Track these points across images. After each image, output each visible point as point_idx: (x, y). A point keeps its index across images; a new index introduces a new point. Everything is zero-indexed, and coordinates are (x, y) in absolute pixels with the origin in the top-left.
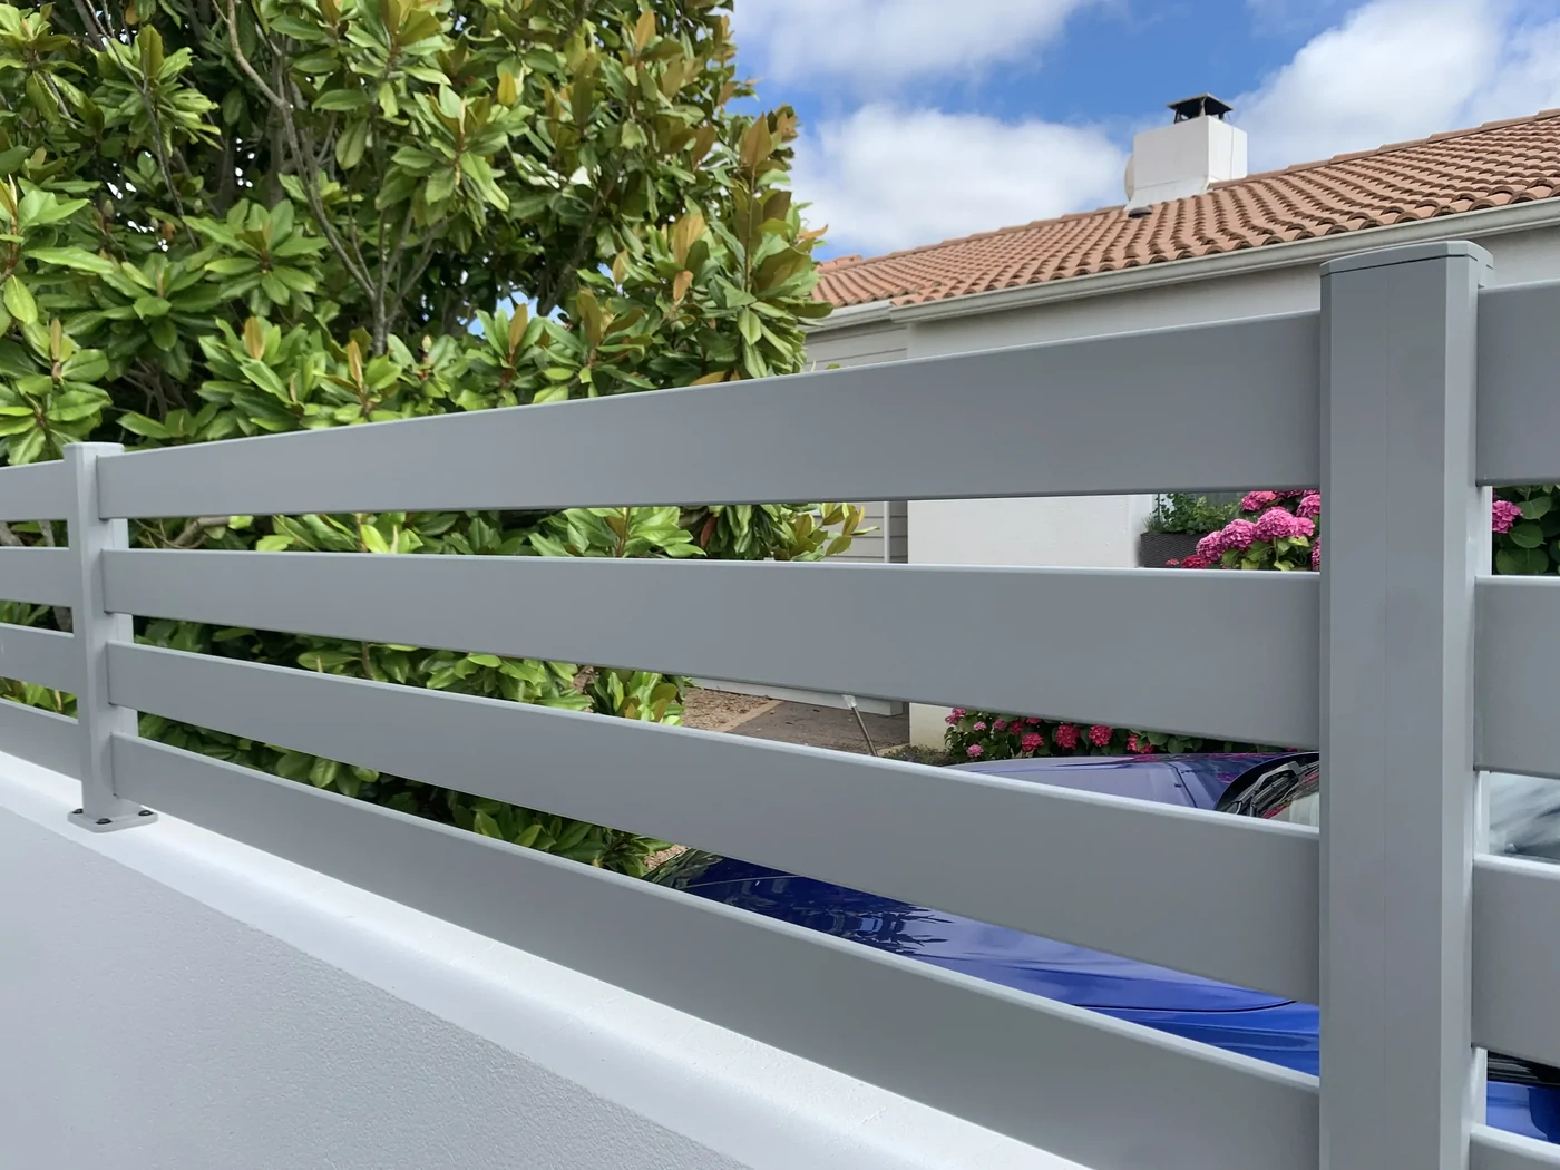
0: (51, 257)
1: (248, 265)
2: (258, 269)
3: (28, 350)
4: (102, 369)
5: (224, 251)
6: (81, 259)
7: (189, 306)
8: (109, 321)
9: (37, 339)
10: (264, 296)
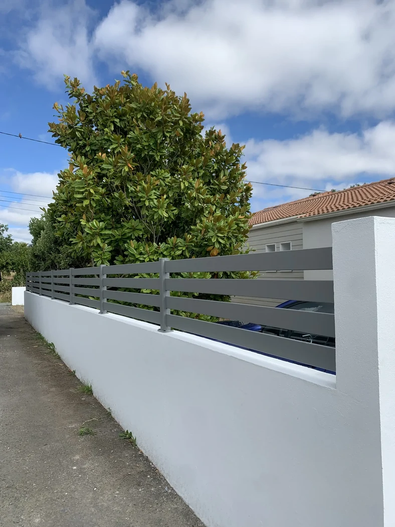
0: (103, 233)
1: (132, 230)
2: (133, 231)
3: (100, 247)
4: (111, 249)
5: (128, 228)
6: (107, 232)
7: (124, 237)
8: (112, 240)
9: (101, 245)
10: (134, 235)
